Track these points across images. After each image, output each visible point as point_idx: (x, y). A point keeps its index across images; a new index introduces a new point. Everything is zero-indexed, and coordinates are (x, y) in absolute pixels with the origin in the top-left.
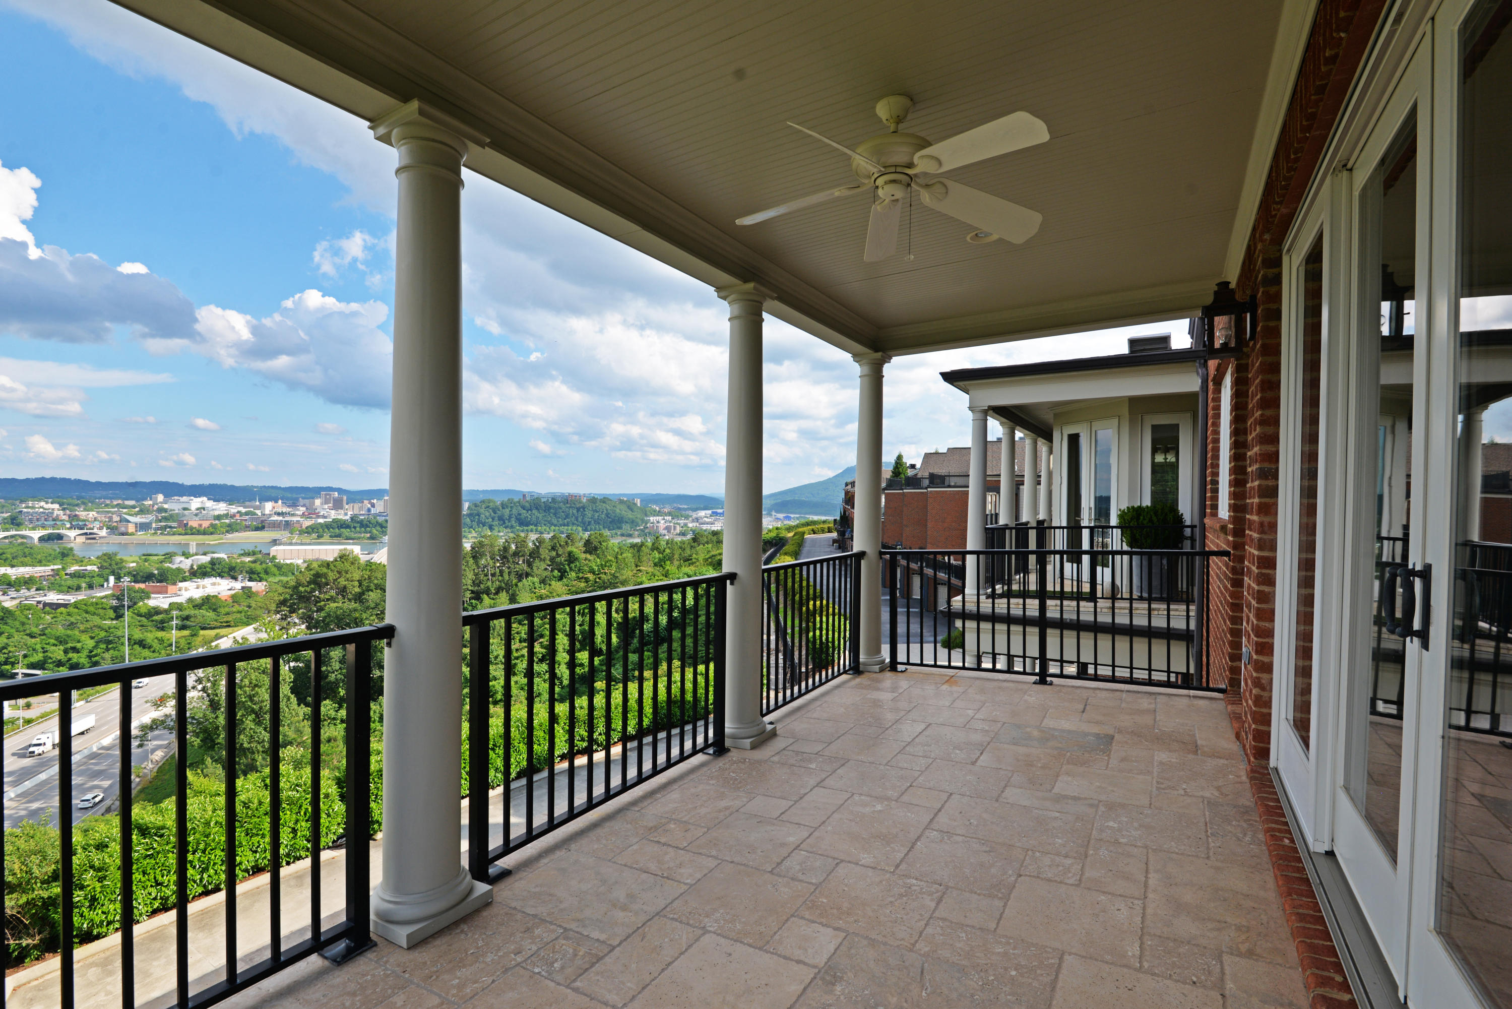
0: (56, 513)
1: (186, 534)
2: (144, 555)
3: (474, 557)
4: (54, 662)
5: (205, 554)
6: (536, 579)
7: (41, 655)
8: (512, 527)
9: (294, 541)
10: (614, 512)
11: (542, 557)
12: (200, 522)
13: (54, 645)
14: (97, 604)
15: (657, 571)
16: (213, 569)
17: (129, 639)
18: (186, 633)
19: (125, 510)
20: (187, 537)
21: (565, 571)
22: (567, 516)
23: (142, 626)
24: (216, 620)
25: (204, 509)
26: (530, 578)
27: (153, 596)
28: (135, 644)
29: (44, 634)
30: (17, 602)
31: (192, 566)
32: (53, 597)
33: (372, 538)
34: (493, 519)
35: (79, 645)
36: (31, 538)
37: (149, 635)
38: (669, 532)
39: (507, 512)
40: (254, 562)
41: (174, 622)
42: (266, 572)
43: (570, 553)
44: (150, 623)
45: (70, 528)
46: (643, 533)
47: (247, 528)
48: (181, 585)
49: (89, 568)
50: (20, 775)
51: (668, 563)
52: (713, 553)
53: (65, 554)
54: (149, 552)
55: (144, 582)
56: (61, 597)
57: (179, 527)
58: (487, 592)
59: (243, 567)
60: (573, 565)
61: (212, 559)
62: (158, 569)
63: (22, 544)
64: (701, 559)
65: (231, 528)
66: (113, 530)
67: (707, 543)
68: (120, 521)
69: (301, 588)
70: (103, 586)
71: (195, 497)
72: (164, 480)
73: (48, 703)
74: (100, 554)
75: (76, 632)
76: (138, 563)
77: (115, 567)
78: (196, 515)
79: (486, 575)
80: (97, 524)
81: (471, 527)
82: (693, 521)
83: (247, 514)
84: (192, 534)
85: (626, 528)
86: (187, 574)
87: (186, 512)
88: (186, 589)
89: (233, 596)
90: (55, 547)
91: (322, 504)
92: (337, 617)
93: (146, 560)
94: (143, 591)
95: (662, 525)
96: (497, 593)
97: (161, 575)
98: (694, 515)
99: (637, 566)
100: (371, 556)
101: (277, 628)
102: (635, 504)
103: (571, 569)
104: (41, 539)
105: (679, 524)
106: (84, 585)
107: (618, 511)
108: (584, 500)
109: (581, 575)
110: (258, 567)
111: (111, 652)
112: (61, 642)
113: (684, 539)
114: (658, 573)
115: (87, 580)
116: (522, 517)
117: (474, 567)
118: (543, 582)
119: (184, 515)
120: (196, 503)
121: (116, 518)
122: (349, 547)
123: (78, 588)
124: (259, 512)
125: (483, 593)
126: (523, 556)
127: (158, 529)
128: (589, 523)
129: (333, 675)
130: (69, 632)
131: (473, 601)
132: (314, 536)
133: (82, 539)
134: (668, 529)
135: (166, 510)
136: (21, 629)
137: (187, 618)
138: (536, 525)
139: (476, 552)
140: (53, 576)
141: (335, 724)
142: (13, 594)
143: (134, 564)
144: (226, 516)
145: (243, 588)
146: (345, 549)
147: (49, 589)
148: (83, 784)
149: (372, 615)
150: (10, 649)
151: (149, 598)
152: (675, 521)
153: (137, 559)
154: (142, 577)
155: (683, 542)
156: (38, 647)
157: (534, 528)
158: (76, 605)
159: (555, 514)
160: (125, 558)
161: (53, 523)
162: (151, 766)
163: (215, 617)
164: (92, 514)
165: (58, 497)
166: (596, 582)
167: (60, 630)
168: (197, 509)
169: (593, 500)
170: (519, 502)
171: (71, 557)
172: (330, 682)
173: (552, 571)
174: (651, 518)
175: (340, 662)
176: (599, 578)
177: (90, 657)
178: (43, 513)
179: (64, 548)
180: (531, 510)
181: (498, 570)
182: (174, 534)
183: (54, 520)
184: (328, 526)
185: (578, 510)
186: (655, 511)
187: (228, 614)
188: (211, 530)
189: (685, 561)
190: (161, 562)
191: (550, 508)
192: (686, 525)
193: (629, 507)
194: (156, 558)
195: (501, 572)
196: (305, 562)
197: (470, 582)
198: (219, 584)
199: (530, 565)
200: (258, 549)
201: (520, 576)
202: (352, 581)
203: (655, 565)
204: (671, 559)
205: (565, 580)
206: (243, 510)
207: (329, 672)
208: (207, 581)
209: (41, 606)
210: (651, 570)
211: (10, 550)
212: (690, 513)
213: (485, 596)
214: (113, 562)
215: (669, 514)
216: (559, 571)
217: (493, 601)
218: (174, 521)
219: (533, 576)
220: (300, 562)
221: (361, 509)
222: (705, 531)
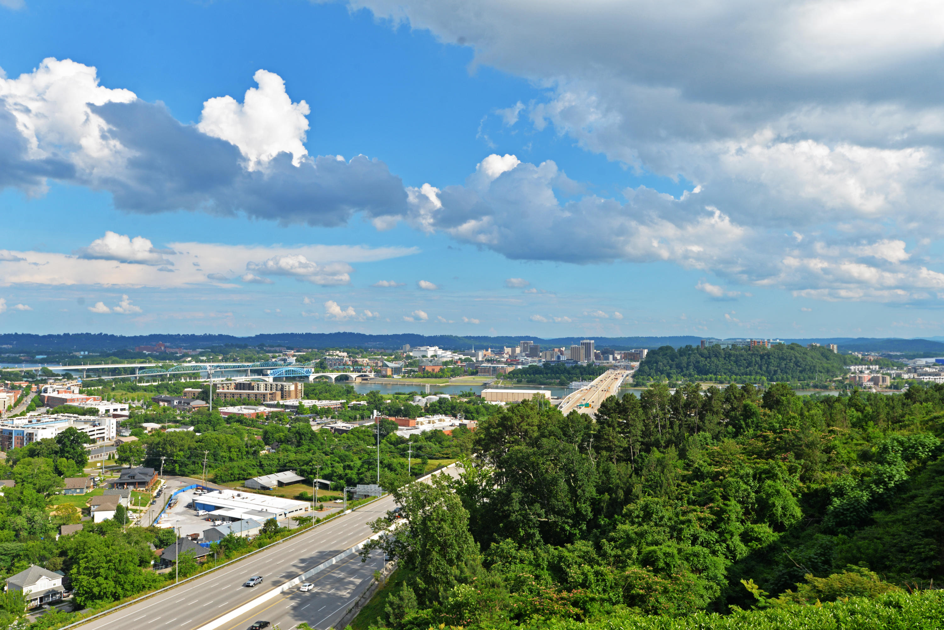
0: (345, 359)
1: (424, 377)
2: (396, 394)
3: (644, 407)
4: (337, 476)
5: (435, 394)
6: (708, 434)
7: (330, 469)
8: (690, 375)
9: (499, 385)
10: (805, 359)
11: (715, 409)
12: (433, 367)
13: (338, 462)
14: (365, 432)
15: (856, 433)
16: (440, 407)
17: (381, 463)
18: (419, 460)
19: (386, 357)
20: (425, 379)
21: (741, 427)
22: (749, 364)
23: (391, 452)
24: (439, 452)
25: (436, 356)
26: (701, 433)
27: (399, 427)
28: (386, 467)
29: (332, 453)
30: (319, 427)
31: (426, 404)
32: (340, 425)
33: (562, 384)
34: (671, 367)
35: (352, 464)
36: (331, 378)
37: (395, 460)
38: (876, 383)
39: (684, 360)
40: (469, 402)
41: (410, 451)
42: (478, 413)
43: (746, 406)
44: (396, 451)
45: (352, 371)
46: (841, 385)
47: (465, 373)
48: (419, 419)
49: (362, 403)
50: (310, 563)
51: (871, 423)
52: (935, 414)
53: (349, 391)
54: (400, 391)
55: (395, 416)
56: (344, 424)
57: (419, 371)
58: (657, 444)
59: (461, 406)
60: (750, 421)
61: (440, 398)
62: (404, 406)
63: (325, 383)
64: (917, 421)
65: (454, 373)
66: (378, 373)
67: (926, 400)
68: (383, 366)
69: (492, 430)
70: (370, 417)
71: (431, 346)
72: (411, 333)
73: (333, 507)
74: (368, 392)
75: (351, 453)
76: (392, 400)
77: (378, 403)
78: (431, 361)
79: (656, 427)
80: (368, 368)
81: (649, 375)
82: (909, 371)
83: (465, 360)
84: (428, 377)
85: (819, 378)
86: (423, 411)
87: (424, 359)
88: (422, 424)
89: (453, 432)
90: (342, 386)
91: (521, 352)
92: (517, 459)
93: (397, 398)
94: (393, 423)
95: (866, 376)
96: (666, 447)
97: (406, 410)
98: (911, 363)
99: (829, 426)
100: (559, 400)
101: (474, 465)
102: (832, 351)
103: (747, 425)
104: (336, 379)
105: (890, 375)
106: (358, 416)
107: (809, 358)
108: (769, 347)
109: (759, 433)
110: (472, 407)
111: (371, 471)
112: (342, 460)
113: (897, 393)
114: (857, 436)
115: (361, 412)
116: (701, 365)
117: (643, 417)
118: (716, 437)
119: (423, 362)
120: (431, 351)
121: (380, 364)
122: (541, 392)
123: (355, 419)
124: (474, 359)
125: (653, 445)
126: (694, 407)
127: (405, 373)
128: (775, 372)
129: (514, 515)
130: (347, 453)
131: (643, 453)
132: (515, 380)
133: (359, 380)
134: (875, 381)
135: (411, 357)
136: (321, 447)
137: (420, 448)
138: (715, 374)
139: (646, 402)
140: (341, 408)
141: (515, 563)
142: (318, 420)
143: (389, 401)
144: (451, 362)
145: (460, 425)
146: (538, 394)
147: (339, 418)
148: (344, 579)
149: (547, 460)
150: (314, 463)
151: (397, 429)
152: (885, 371)
153: (391, 396)
154: (394, 412)
155: (892, 399)
156: (329, 462)
157: (714, 377)
158: (352, 432)
159: (736, 362)
160: (384, 396)
161: (342, 367)
162: (386, 573)
163: (440, 449)
164: (366, 360)
165: (347, 347)
166: (776, 442)
167: (342, 451)
168: (432, 356)
169: (779, 347)
170: (698, 349)
171: (352, 394)
172: (511, 521)
173: (727, 425)
174: (852, 368)
175: (520, 503)
176: (781, 438)
177: (358, 474)
178: (338, 359)
179: (349, 387)
180: (710, 357)
181: (668, 422)
182: (416, 377)
183: (344, 365)
184: (524, 372)
185: (762, 357)
186: (857, 359)
187: (449, 447)
188: (441, 374)
189: (893, 423)
190: (407, 400)
191: (730, 355)
192: (899, 376)
193: (823, 354)
194: (403, 396)
195: (672, 423)
196: (507, 404)
197: (639, 433)
198: (444, 421)
199: (702, 418)
200: (472, 392)
201: (692, 430)
202: (533, 426)
203: (854, 425)
204: (875, 418)
205: (740, 437)
206: (463, 357)
207: (511, 512)
208: (436, 418)
209: (333, 431)
210: (847, 431)
211: (318, 387)
212: (905, 360)
213: (655, 449)
214: (377, 399)
215: (876, 362)
216: (734, 427)
217: (662, 455)
218: (416, 367)
219: (704, 431)
220: (503, 404)
221: (552, 356)
222: (927, 383)
